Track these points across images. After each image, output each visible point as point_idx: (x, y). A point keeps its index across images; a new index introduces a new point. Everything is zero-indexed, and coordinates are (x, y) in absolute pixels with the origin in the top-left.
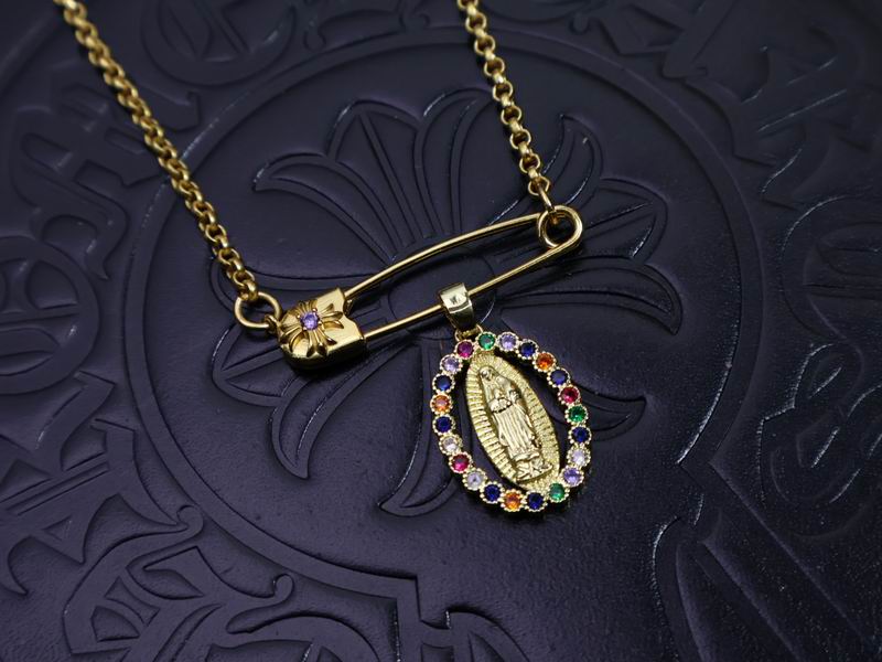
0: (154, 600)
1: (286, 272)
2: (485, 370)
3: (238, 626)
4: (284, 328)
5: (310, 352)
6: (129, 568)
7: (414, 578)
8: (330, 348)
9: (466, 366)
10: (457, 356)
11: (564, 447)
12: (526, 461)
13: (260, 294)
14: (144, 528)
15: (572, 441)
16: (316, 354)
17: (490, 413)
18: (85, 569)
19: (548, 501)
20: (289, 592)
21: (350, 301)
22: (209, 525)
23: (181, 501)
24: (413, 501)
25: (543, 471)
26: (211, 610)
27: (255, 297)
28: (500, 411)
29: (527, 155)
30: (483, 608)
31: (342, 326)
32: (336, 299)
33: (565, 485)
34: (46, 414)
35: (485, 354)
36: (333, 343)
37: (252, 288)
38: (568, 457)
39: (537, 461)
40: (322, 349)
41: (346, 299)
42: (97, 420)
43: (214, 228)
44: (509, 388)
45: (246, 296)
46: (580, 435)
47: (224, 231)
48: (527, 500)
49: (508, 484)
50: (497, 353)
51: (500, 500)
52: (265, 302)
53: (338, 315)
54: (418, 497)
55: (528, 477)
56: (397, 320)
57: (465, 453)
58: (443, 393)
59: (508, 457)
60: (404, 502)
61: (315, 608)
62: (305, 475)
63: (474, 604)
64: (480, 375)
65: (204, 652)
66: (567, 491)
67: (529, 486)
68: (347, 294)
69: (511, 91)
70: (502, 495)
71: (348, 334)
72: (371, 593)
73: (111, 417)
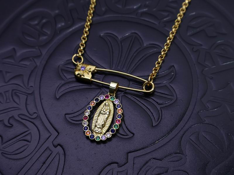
0: (11, 99)
1: (91, 56)
2: (107, 104)
3: (20, 116)
4: (78, 66)
5: (78, 74)
6: (13, 90)
7: (59, 133)
8: (82, 77)
9: (105, 100)
10: (104, 97)
11: (108, 131)
12: (98, 128)
13: (81, 57)
14: (22, 85)
15: (110, 131)
16: (79, 76)
17: (100, 113)
18: (5, 84)
19: (95, 139)
20: (35, 117)
21: (96, 71)
22: (33, 93)
23: (33, 85)
24: (72, 119)
25: (99, 132)
26: (19, 109)
27: (80, 56)
28: (102, 114)
29: (156, 67)
30: (65, 149)
31: (88, 74)
32: (93, 68)
33: (101, 138)
34: (25, 51)
35: (110, 100)
36: (84, 76)
37: (80, 54)
38: (106, 133)
39: (99, 129)
40: (81, 76)
41: (95, 70)
42: (33, 59)
43: (84, 37)
44: (108, 111)
45: (78, 55)
46: (113, 131)
47: (86, 40)
48: (91, 135)
49: (90, 129)
50: (113, 102)
51: (86, 131)
52: (81, 59)
53: (90, 72)
54: (74, 119)
55: (95, 131)
56: (102, 81)
57: (88, 117)
58: (95, 102)
59: (95, 124)
60: (70, 117)
61: (36, 124)
62: (58, 98)
63: (64, 147)
64: (105, 104)
65: (11, 116)
66: (100, 140)
67: (94, 133)
68: (96, 69)
69: (166, 52)
70: (87, 130)
71: (88, 76)
72: (49, 130)
73: (35, 60)
